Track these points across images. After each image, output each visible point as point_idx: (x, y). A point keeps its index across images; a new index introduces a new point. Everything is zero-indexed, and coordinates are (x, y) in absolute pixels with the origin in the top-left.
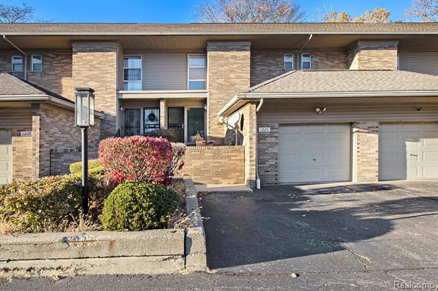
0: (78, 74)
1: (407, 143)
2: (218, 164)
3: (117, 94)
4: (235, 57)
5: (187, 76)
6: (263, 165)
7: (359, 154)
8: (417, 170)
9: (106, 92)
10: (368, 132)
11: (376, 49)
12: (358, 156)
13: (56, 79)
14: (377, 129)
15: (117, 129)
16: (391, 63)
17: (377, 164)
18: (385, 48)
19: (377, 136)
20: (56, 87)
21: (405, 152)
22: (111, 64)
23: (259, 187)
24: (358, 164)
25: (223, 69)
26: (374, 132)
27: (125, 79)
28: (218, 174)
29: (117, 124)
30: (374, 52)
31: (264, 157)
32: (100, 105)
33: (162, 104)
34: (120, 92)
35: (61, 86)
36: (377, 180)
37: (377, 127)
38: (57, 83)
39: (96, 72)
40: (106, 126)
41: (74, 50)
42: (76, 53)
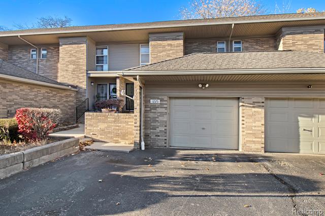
0: (63, 60)
1: (300, 118)
2: (118, 128)
3: (87, 73)
4: (171, 45)
5: (139, 60)
6: (154, 131)
7: (244, 126)
8: (311, 145)
9: (79, 72)
10: (253, 107)
11: (301, 33)
12: (243, 128)
13: (55, 64)
14: (263, 104)
15: (86, 98)
16: (317, 45)
17: (263, 136)
18: (311, 33)
19: (263, 110)
20: (55, 69)
21: (298, 128)
22: (82, 53)
23: (143, 148)
24: (243, 135)
25: (161, 54)
26: (259, 107)
27: (97, 63)
28: (118, 136)
29: (86, 95)
30: (298, 36)
31: (155, 124)
32: (76, 81)
33: (118, 81)
34: (89, 72)
35: (58, 68)
36: (263, 151)
37: (263, 102)
38: (55, 66)
39: (74, 59)
40: (79, 96)
41: (60, 44)
42: (61, 45)
